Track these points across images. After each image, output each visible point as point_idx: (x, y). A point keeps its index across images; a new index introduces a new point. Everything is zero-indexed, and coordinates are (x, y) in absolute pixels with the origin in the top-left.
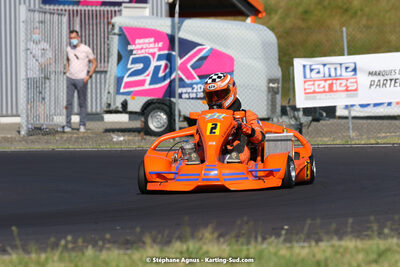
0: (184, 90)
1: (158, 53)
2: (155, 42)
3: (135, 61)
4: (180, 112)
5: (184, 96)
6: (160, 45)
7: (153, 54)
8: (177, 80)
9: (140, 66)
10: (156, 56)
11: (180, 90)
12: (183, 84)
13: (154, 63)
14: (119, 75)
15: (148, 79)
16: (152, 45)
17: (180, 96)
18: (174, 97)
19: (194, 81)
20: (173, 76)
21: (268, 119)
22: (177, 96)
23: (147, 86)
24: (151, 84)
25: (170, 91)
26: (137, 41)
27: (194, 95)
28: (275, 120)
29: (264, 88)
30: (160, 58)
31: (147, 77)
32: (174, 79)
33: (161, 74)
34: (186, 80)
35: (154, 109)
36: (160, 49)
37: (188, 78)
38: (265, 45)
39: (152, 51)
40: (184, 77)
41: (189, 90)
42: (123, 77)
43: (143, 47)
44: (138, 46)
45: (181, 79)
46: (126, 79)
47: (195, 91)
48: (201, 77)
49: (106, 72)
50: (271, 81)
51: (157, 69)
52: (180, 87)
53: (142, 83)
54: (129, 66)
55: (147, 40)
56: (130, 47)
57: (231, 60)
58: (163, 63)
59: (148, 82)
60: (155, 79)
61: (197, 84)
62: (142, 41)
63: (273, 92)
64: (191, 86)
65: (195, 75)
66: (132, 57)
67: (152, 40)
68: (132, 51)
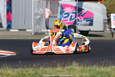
0: (79, 22)
1: (72, 12)
2: (71, 8)
3: (65, 14)
4: (78, 29)
5: (79, 24)
6: (73, 9)
7: (70, 12)
8: (77, 19)
9: (67, 15)
10: (71, 13)
11: (78, 23)
12: (79, 21)
13: (71, 15)
14: (60, 18)
15: (69, 19)
16: (70, 9)
17: (78, 24)
18: (76, 24)
19: (82, 20)
20: (76, 18)
21: (103, 31)
22: (77, 24)
23: (68, 21)
24: (70, 20)
25: (75, 23)
26: (66, 8)
27: (82, 24)
28: (105, 31)
29: (102, 22)
30: (72, 13)
31: (68, 19)
32: (76, 19)
33: (73, 18)
34: (80, 20)
35: (70, 28)
36: (72, 11)
37: (80, 19)
38: (103, 10)
39: (70, 11)
40: (79, 19)
41: (81, 22)
42: (61, 19)
43: (67, 10)
44: (66, 10)
45: (78, 19)
46: (63, 19)
47: (82, 23)
48: (84, 19)
49: (57, 17)
50: (104, 20)
51: (72, 16)
52: (78, 21)
53: (67, 20)
54: (63, 15)
55: (69, 8)
56: (64, 10)
57: (93, 14)
58: (73, 15)
59: (69, 20)
60: (71, 19)
61: (83, 21)
62: (67, 8)
63: (105, 23)
64: (81, 21)
65: (82, 18)
66: (64, 13)
67: (70, 8)
68: (64, 11)
